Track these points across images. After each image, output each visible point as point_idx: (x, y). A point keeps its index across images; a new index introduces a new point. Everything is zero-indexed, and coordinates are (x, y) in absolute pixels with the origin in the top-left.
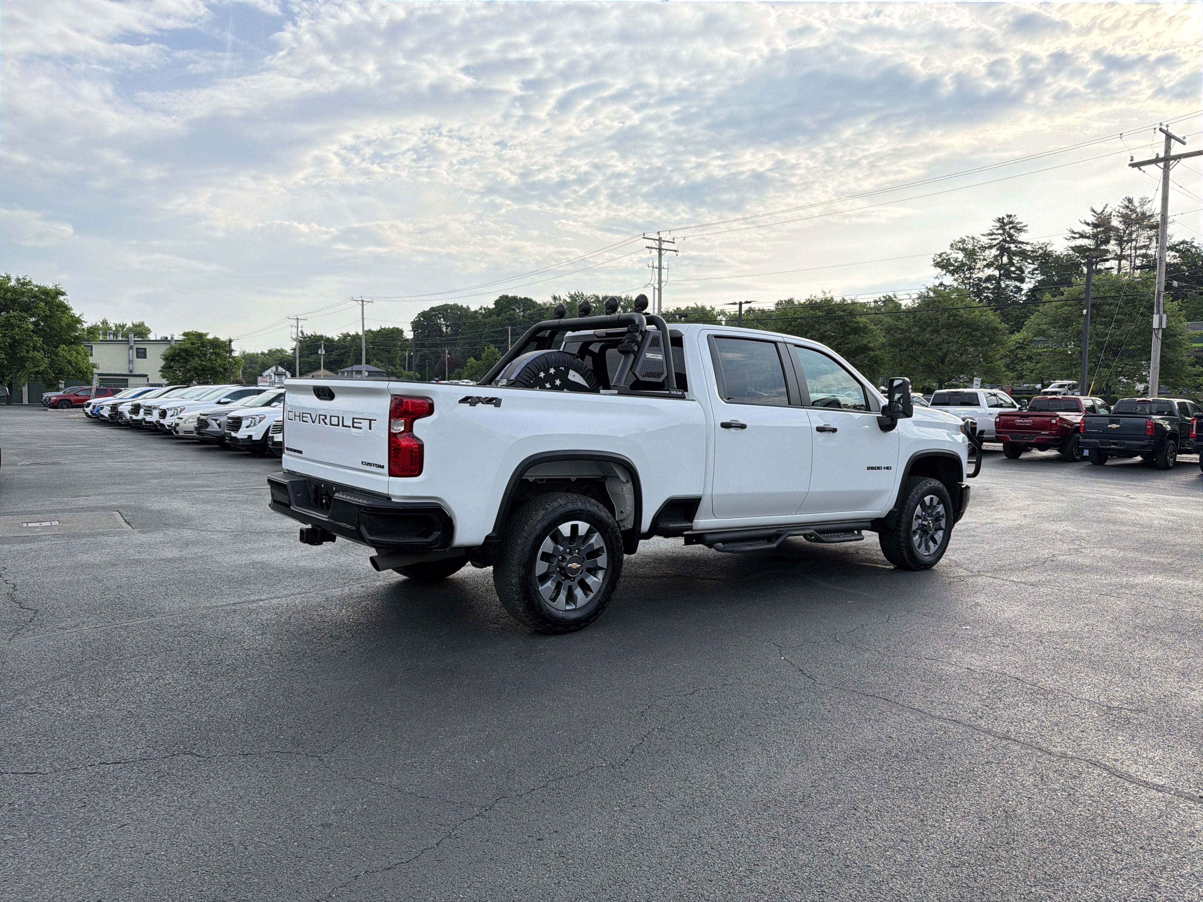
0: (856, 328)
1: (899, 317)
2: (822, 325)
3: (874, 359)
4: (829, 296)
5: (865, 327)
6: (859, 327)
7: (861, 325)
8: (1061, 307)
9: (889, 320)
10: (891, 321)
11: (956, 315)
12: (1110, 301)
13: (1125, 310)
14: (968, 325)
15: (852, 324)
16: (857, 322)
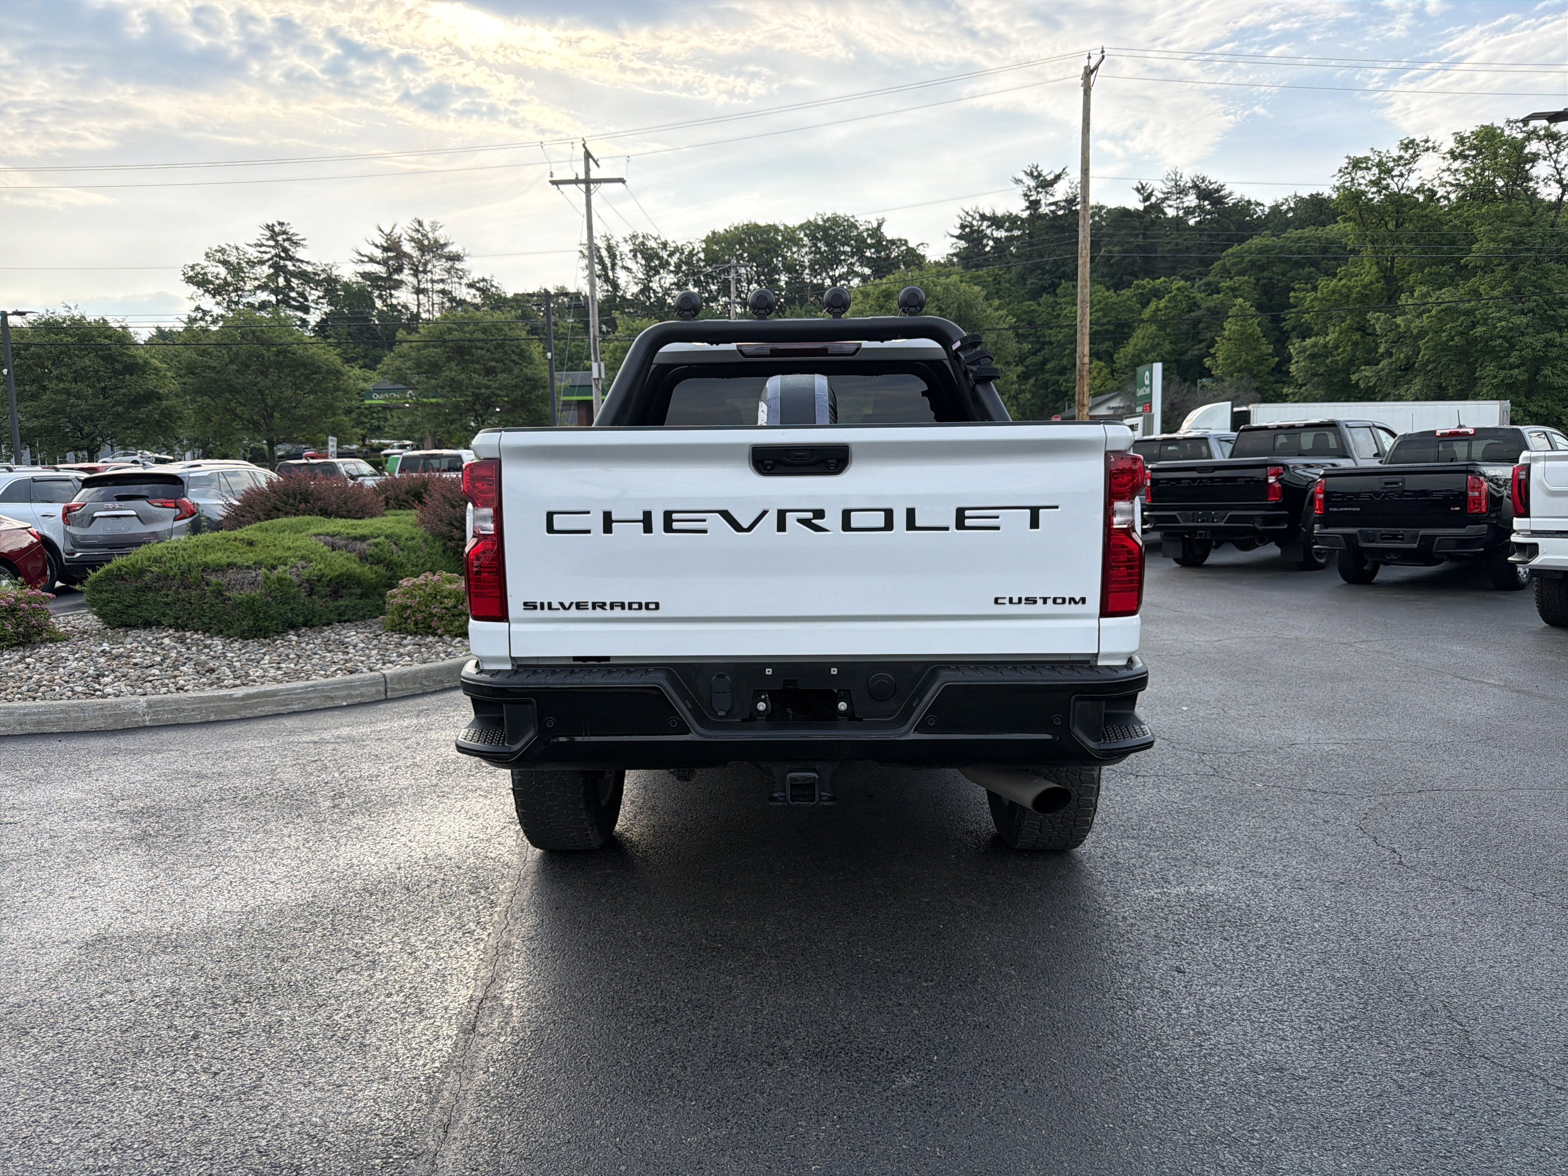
0: (132, 364)
1: (204, 351)
2: (75, 358)
3: (166, 412)
4: (77, 314)
5: (146, 363)
6: (137, 363)
7: (141, 361)
8: (425, 348)
9: (189, 354)
10: (194, 356)
11: (286, 352)
12: (479, 344)
13: (496, 356)
14: (304, 365)
15: (125, 358)
16: (132, 356)
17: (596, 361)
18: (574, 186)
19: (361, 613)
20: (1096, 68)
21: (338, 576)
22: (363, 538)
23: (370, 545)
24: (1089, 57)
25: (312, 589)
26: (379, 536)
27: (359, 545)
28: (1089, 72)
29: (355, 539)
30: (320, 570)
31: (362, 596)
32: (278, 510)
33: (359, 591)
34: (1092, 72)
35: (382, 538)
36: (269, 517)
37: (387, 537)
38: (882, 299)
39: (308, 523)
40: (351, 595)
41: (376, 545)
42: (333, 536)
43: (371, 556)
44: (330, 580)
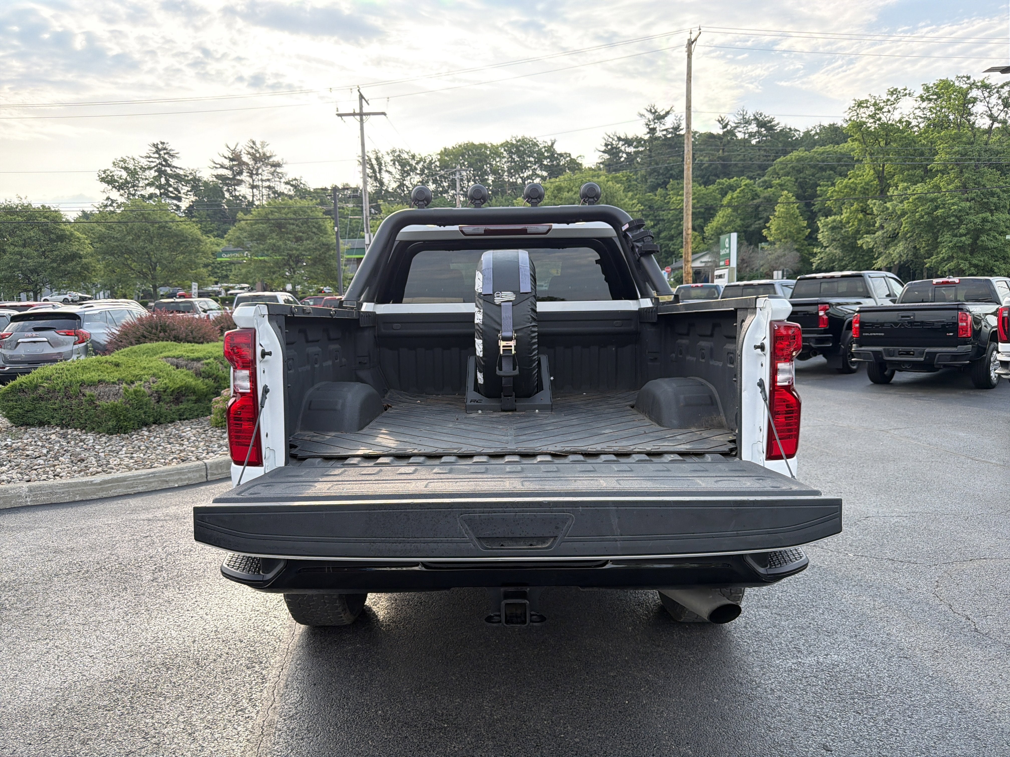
0: (62, 235)
1: (110, 226)
2: (24, 231)
3: (85, 266)
4: (25, 202)
5: (72, 234)
6: (66, 235)
7: (68, 233)
8: (255, 224)
9: (101, 229)
10: (104, 230)
11: (165, 227)
12: (291, 221)
13: (303, 229)
14: (176, 235)
15: (57, 231)
16: (62, 230)
17: (368, 232)
18: (352, 117)
19: (196, 413)
20: (696, 40)
21: (179, 388)
22: (198, 360)
23: (203, 364)
24: (691, 33)
25: (160, 398)
26: (210, 358)
27: (196, 365)
28: (691, 43)
29: (193, 360)
30: (165, 384)
31: (196, 402)
32: (145, 337)
33: (194, 398)
34: (693, 42)
35: (212, 359)
36: (139, 342)
37: (215, 358)
38: (556, 192)
39: (164, 347)
40: (188, 401)
41: (207, 364)
42: (177, 358)
43: (204, 372)
44: (173, 391)
